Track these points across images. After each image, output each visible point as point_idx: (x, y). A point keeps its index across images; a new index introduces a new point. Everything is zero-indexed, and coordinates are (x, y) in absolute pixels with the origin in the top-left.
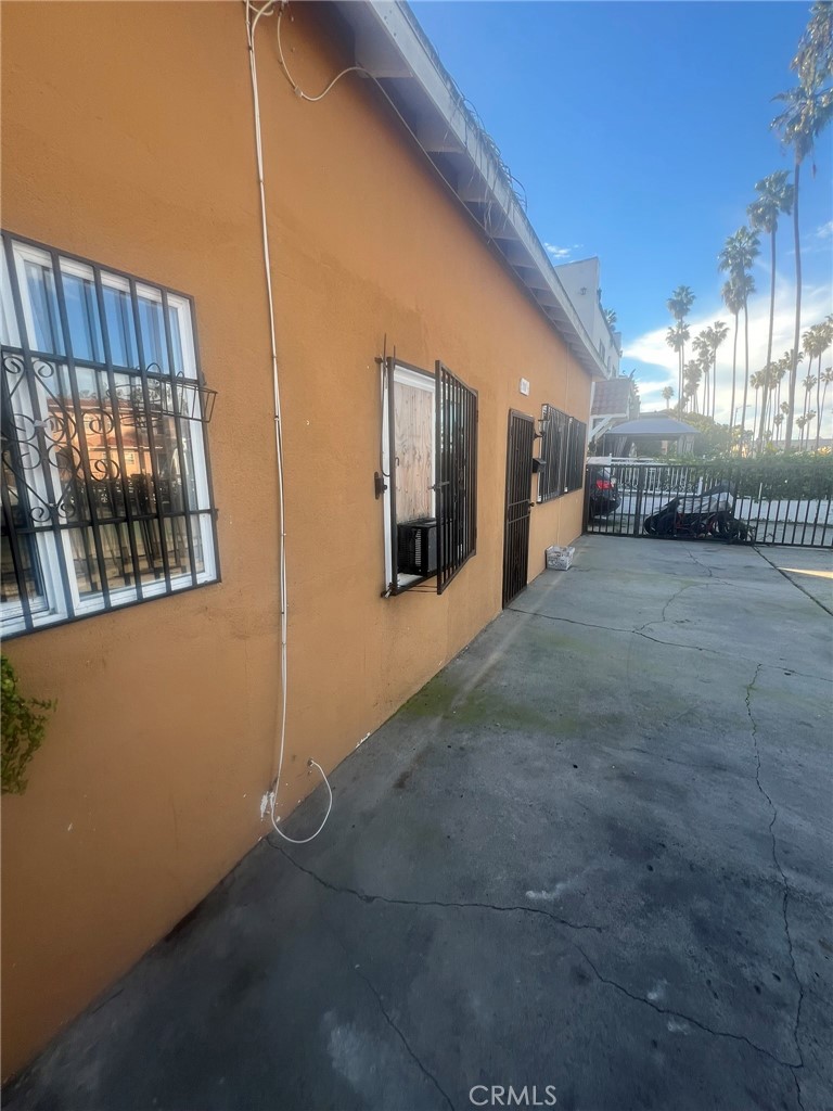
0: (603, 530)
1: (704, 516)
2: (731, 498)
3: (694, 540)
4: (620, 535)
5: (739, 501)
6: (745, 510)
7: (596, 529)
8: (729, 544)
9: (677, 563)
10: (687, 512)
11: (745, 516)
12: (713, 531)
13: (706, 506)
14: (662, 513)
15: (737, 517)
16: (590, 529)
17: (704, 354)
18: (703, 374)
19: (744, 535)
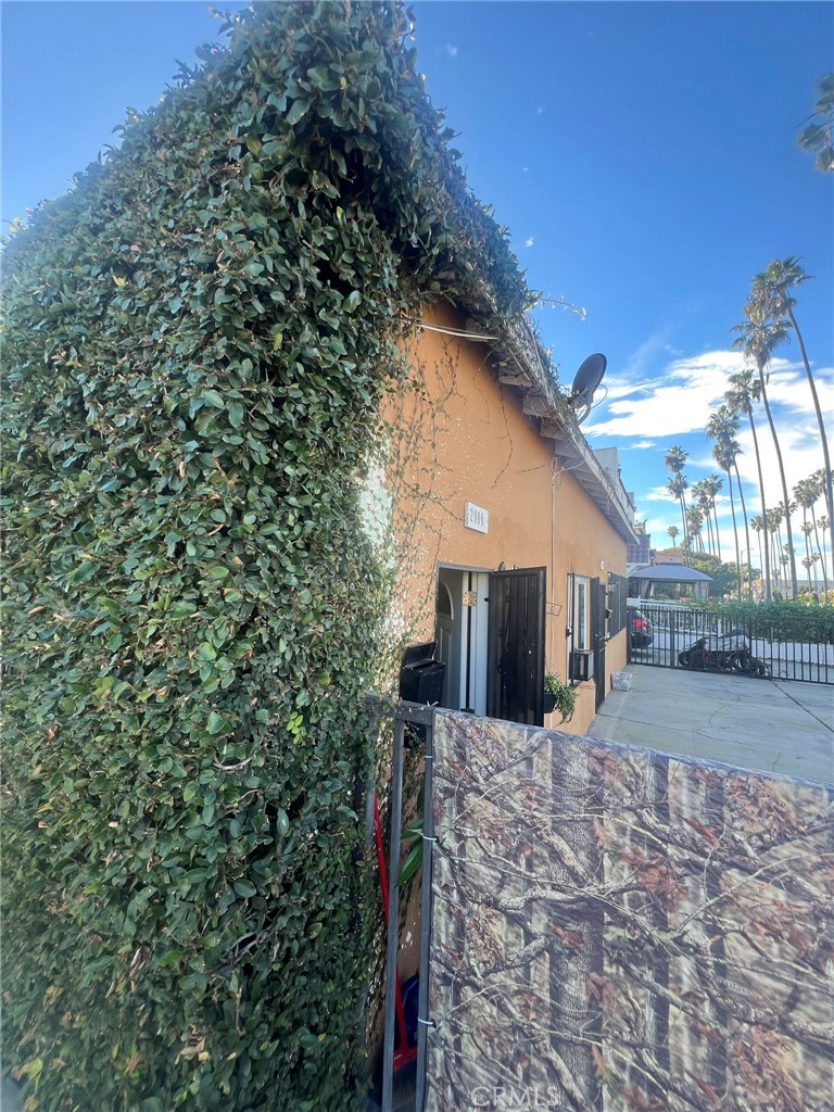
0: (644, 661)
1: (728, 654)
2: (747, 641)
3: (721, 673)
4: (659, 666)
5: (754, 642)
6: (761, 649)
7: (639, 660)
8: (750, 677)
9: (711, 690)
10: (713, 649)
11: (761, 655)
12: (736, 667)
13: (728, 645)
14: (693, 649)
15: (754, 655)
16: (633, 660)
17: (704, 500)
18: (705, 518)
19: (762, 671)
